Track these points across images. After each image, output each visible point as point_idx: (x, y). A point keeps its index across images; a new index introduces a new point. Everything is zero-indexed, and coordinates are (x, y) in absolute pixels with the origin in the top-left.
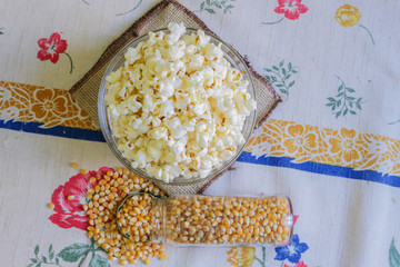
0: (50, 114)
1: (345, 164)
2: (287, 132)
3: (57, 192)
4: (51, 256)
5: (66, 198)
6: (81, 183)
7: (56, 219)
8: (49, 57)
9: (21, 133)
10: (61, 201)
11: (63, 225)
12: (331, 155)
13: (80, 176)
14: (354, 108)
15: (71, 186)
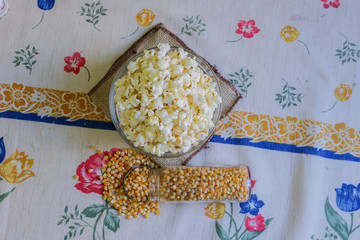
0: (74, 111)
1: (290, 142)
2: (246, 120)
3: (80, 167)
4: (77, 213)
5: (87, 171)
6: (97, 160)
7: (80, 187)
8: (72, 70)
9: (53, 125)
10: (83, 173)
11: (85, 191)
12: (280, 136)
13: (97, 155)
14: (296, 101)
15: (90, 163)
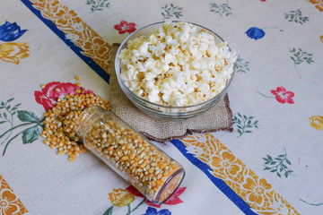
0: (92, 51)
1: (247, 200)
2: (221, 153)
3: (54, 83)
4: (14, 109)
5: (54, 90)
6: (71, 89)
7: (37, 95)
8: (120, 30)
10: (51, 89)
11: (38, 100)
12: (242, 188)
13: (75, 86)
14: (282, 173)
